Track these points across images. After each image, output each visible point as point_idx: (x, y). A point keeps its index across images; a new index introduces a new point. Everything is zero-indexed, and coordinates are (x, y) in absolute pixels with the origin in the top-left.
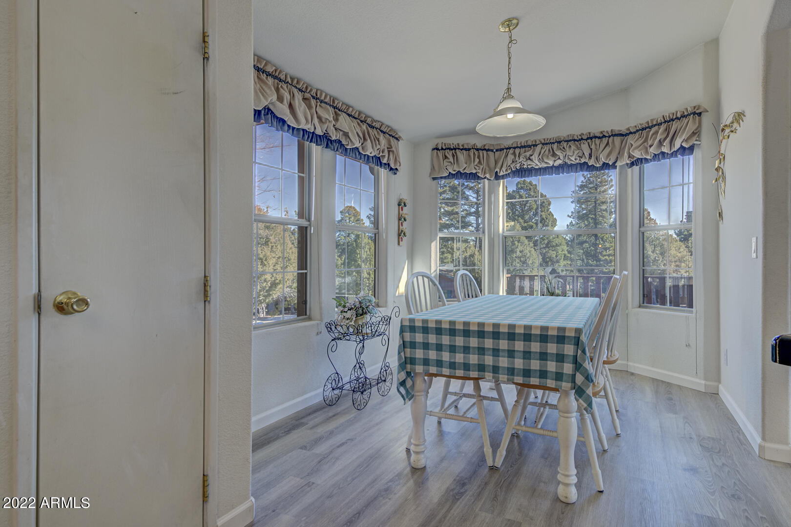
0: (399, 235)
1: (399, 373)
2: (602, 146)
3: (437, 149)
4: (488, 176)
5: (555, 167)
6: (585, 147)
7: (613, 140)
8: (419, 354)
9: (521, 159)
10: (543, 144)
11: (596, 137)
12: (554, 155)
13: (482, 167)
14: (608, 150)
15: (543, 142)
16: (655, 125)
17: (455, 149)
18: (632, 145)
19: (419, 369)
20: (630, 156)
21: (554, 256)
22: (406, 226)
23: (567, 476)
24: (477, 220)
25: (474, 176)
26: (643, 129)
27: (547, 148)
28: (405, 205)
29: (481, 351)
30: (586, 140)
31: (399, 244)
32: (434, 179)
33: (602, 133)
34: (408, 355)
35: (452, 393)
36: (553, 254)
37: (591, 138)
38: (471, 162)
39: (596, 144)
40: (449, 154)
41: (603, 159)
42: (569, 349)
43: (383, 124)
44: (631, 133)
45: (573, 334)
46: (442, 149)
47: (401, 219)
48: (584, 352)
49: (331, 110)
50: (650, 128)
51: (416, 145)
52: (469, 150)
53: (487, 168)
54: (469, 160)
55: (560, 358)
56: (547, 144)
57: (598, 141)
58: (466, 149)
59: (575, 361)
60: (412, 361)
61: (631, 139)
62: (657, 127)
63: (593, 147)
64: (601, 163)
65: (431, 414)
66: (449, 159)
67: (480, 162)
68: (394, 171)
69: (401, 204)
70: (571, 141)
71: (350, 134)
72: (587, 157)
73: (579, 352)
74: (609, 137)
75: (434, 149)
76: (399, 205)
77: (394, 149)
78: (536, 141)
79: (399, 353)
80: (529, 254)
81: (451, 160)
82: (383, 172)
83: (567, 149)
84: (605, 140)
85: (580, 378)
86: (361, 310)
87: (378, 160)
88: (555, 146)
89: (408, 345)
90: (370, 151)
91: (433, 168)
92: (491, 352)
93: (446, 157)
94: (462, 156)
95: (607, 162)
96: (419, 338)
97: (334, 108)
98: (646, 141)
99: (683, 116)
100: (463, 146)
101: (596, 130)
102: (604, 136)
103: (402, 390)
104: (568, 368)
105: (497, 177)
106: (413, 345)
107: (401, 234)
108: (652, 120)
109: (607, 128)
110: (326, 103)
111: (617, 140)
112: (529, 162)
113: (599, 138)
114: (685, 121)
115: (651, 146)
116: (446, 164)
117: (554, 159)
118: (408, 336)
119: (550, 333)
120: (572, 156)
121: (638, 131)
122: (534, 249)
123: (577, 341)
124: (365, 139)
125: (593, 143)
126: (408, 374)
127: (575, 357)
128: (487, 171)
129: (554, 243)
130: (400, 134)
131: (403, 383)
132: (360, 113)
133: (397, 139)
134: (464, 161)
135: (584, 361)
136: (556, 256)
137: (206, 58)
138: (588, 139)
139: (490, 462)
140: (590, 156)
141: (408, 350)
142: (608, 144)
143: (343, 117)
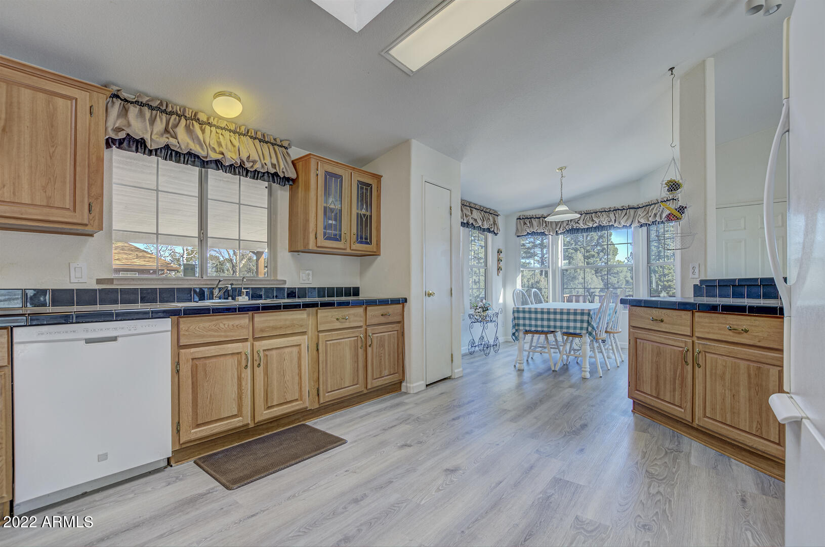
0: (498, 270)
1: (512, 329)
2: (623, 215)
3: (520, 219)
4: (551, 233)
5: (594, 228)
6: (612, 215)
7: (630, 211)
8: (521, 322)
9: (572, 223)
10: (586, 214)
11: (619, 209)
12: (593, 220)
13: (547, 228)
14: (626, 217)
15: (586, 212)
16: (653, 204)
17: (531, 218)
18: (640, 215)
19: (521, 328)
20: (639, 222)
21: (616, 282)
22: (502, 264)
23: (585, 368)
24: (542, 251)
25: (543, 234)
26: (647, 206)
27: (588, 216)
28: (501, 253)
29: (549, 320)
30: (613, 211)
31: (498, 275)
32: (518, 236)
33: (622, 207)
34: (516, 323)
35: (533, 346)
36: (613, 280)
37: (616, 210)
38: (540, 226)
39: (618, 213)
40: (527, 221)
41: (623, 224)
42: (586, 318)
43: (491, 209)
44: (640, 207)
45: (587, 312)
46: (523, 218)
47: (499, 260)
48: (592, 318)
49: (469, 208)
50: (651, 205)
51: (507, 217)
52: (539, 218)
53: (551, 229)
54: (539, 225)
55: (582, 321)
56: (588, 214)
57: (620, 212)
58: (537, 218)
59: (588, 322)
60: (518, 325)
61: (640, 211)
62: (654, 205)
63: (617, 216)
64: (622, 225)
65: (525, 351)
66: (527, 224)
67: (546, 225)
68: (496, 234)
69: (499, 252)
70: (603, 212)
71: (478, 220)
72: (614, 222)
73: (590, 318)
74: (627, 209)
75: (517, 219)
76: (498, 252)
77: (497, 222)
78: (581, 212)
79: (512, 321)
80: (590, 281)
81: (529, 225)
82: (490, 235)
83: (601, 217)
84: (624, 212)
85: (590, 329)
86: (485, 309)
87: (489, 230)
88: (594, 215)
89: (516, 318)
90: (486, 226)
91: (517, 229)
92: (553, 320)
93: (525, 223)
94: (535, 222)
95: (625, 225)
96: (521, 315)
97: (470, 207)
98: (648, 213)
99: (667, 200)
100: (535, 216)
101: (619, 206)
102: (624, 209)
103: (513, 337)
104: (585, 325)
105: (557, 233)
106: (518, 318)
107: (499, 269)
108: (651, 201)
109: (626, 204)
110: (467, 206)
111: (632, 211)
112: (577, 225)
113: (621, 210)
114: (668, 203)
115: (650, 217)
116: (525, 227)
117: (592, 223)
118: (516, 315)
119: (578, 311)
120: (604, 221)
121: (644, 206)
122: (596, 276)
123: (589, 314)
124: (484, 220)
125: (617, 214)
126: (517, 330)
127: (588, 321)
128: (551, 231)
129: (615, 271)
130: (499, 213)
131: (514, 334)
132: (480, 206)
133: (497, 216)
134: (536, 225)
135: (592, 322)
136: (618, 282)
137: (451, 215)
138: (614, 210)
139: (553, 369)
140: (615, 220)
141: (516, 321)
142: (626, 213)
143: (475, 211)
